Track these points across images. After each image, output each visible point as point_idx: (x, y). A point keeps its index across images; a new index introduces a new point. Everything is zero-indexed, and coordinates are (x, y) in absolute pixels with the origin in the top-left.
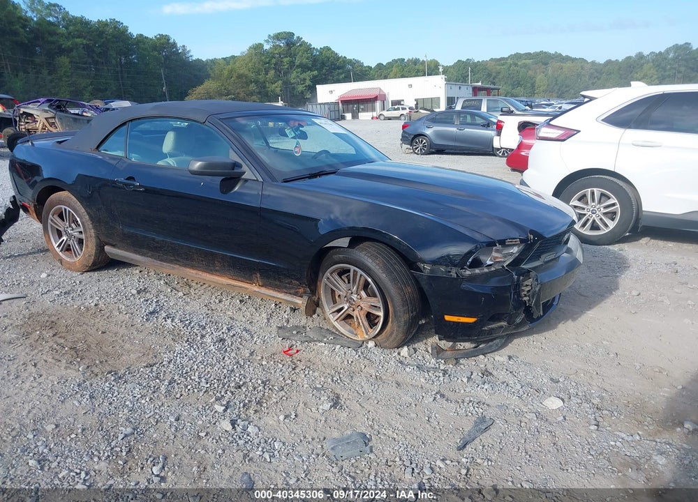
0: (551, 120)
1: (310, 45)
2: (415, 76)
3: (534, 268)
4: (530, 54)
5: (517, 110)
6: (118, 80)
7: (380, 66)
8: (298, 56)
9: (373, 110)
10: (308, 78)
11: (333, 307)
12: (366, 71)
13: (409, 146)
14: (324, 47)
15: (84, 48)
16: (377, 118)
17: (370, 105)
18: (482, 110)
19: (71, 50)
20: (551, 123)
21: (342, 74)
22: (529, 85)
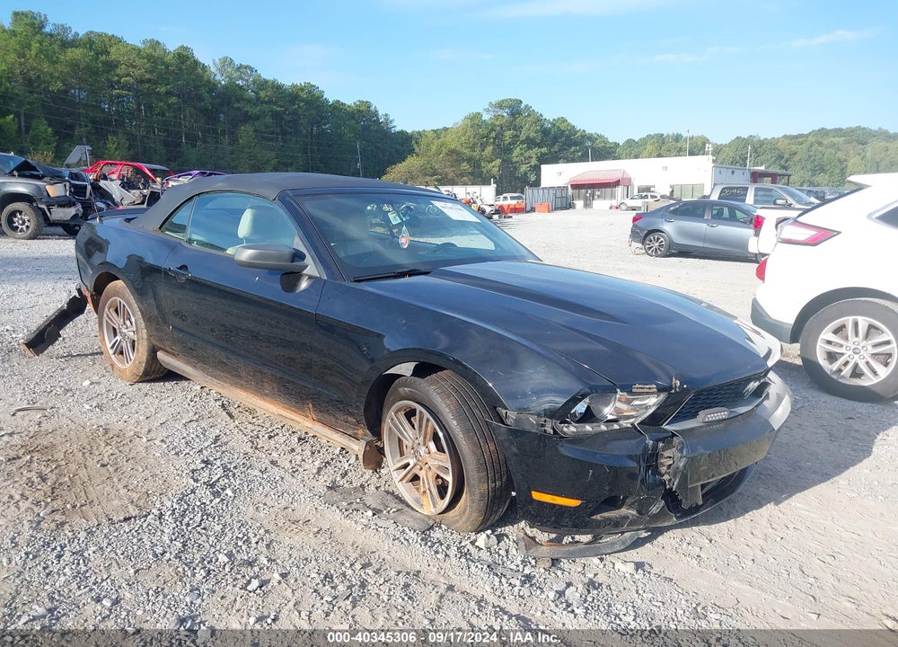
0: (800, 215)
1: (541, 115)
2: (676, 156)
3: (682, 432)
4: (840, 130)
5: (799, 202)
6: (307, 153)
7: (630, 143)
8: (524, 129)
9: (613, 196)
10: (535, 157)
11: (399, 461)
12: (611, 148)
13: (640, 245)
14: (559, 119)
15: (272, 115)
16: (617, 208)
17: (609, 190)
18: (747, 202)
19: (257, 118)
20: (799, 219)
21: (578, 152)
22: (838, 171)
